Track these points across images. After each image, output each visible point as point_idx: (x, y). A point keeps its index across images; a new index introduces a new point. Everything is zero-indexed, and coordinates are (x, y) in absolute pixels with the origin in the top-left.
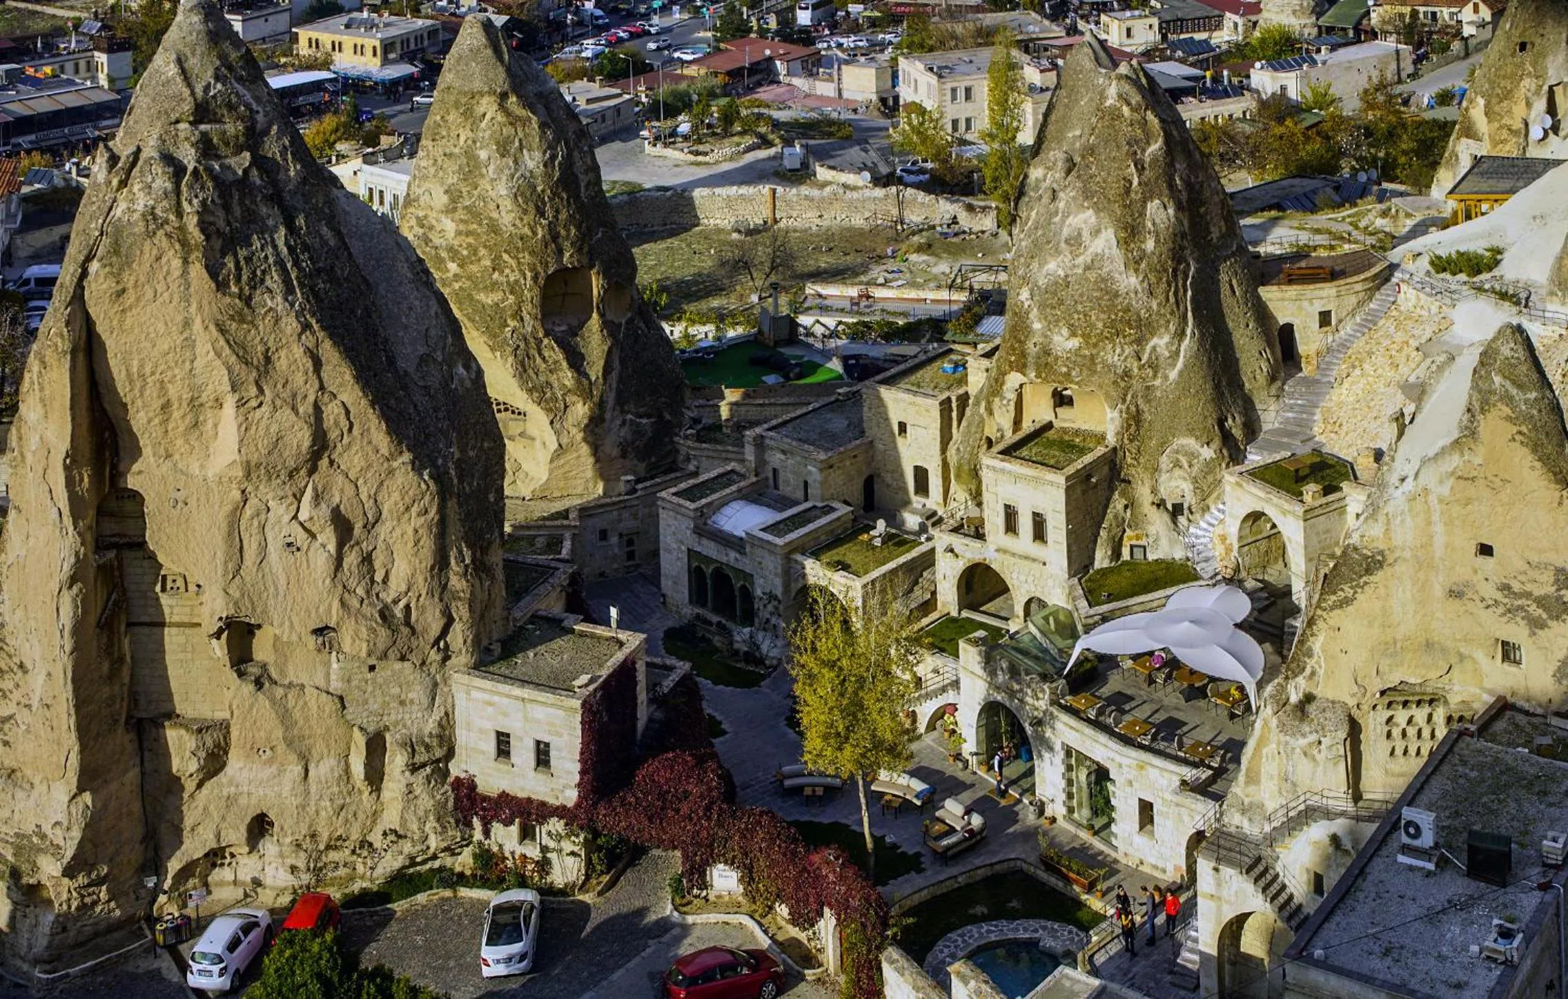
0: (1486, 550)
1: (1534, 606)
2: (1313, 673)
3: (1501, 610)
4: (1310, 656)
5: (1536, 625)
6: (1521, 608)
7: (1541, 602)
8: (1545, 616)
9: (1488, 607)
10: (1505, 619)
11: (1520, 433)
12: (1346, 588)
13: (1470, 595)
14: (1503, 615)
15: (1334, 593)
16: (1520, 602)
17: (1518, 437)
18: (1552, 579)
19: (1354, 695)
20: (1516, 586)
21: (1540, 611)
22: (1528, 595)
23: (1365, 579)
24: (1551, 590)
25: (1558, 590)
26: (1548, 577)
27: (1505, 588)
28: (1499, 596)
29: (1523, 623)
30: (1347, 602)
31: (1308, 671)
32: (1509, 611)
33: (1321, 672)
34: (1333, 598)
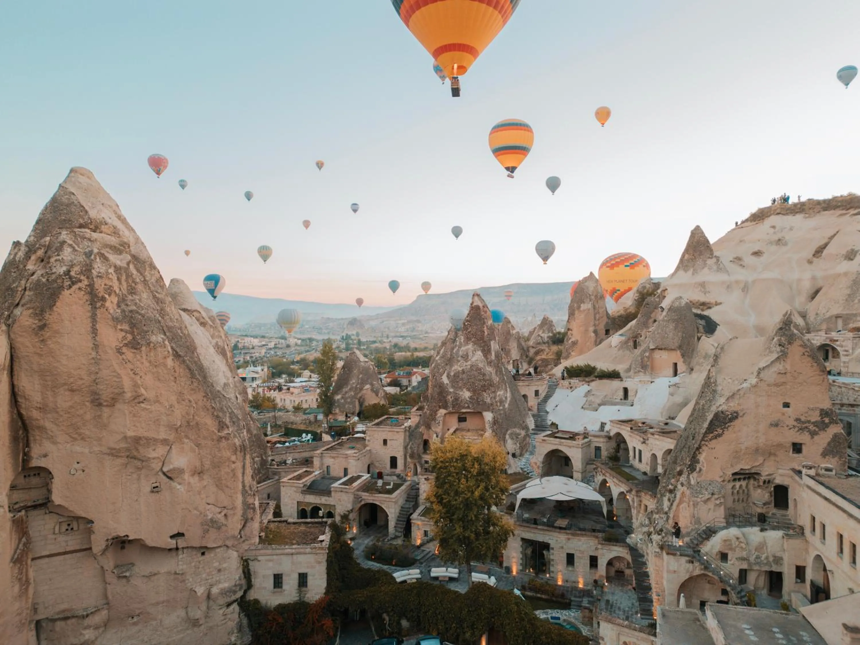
0: (786, 405)
1: (812, 426)
2: (700, 470)
3: (797, 429)
4: (699, 463)
5: (813, 434)
6: (806, 427)
7: (815, 424)
8: (817, 430)
9: (790, 429)
10: (799, 433)
11: (806, 351)
12: (718, 430)
13: (782, 425)
14: (798, 431)
15: (712, 433)
16: (805, 425)
17: (806, 354)
18: (819, 414)
19: (721, 477)
20: (803, 419)
21: (814, 428)
22: (809, 422)
23: (729, 424)
24: (819, 419)
25: (822, 418)
26: (818, 413)
27: (798, 420)
28: (795, 423)
29: (807, 434)
30: (720, 435)
31: (698, 469)
32: (801, 429)
33: (704, 469)
34: (711, 435)
